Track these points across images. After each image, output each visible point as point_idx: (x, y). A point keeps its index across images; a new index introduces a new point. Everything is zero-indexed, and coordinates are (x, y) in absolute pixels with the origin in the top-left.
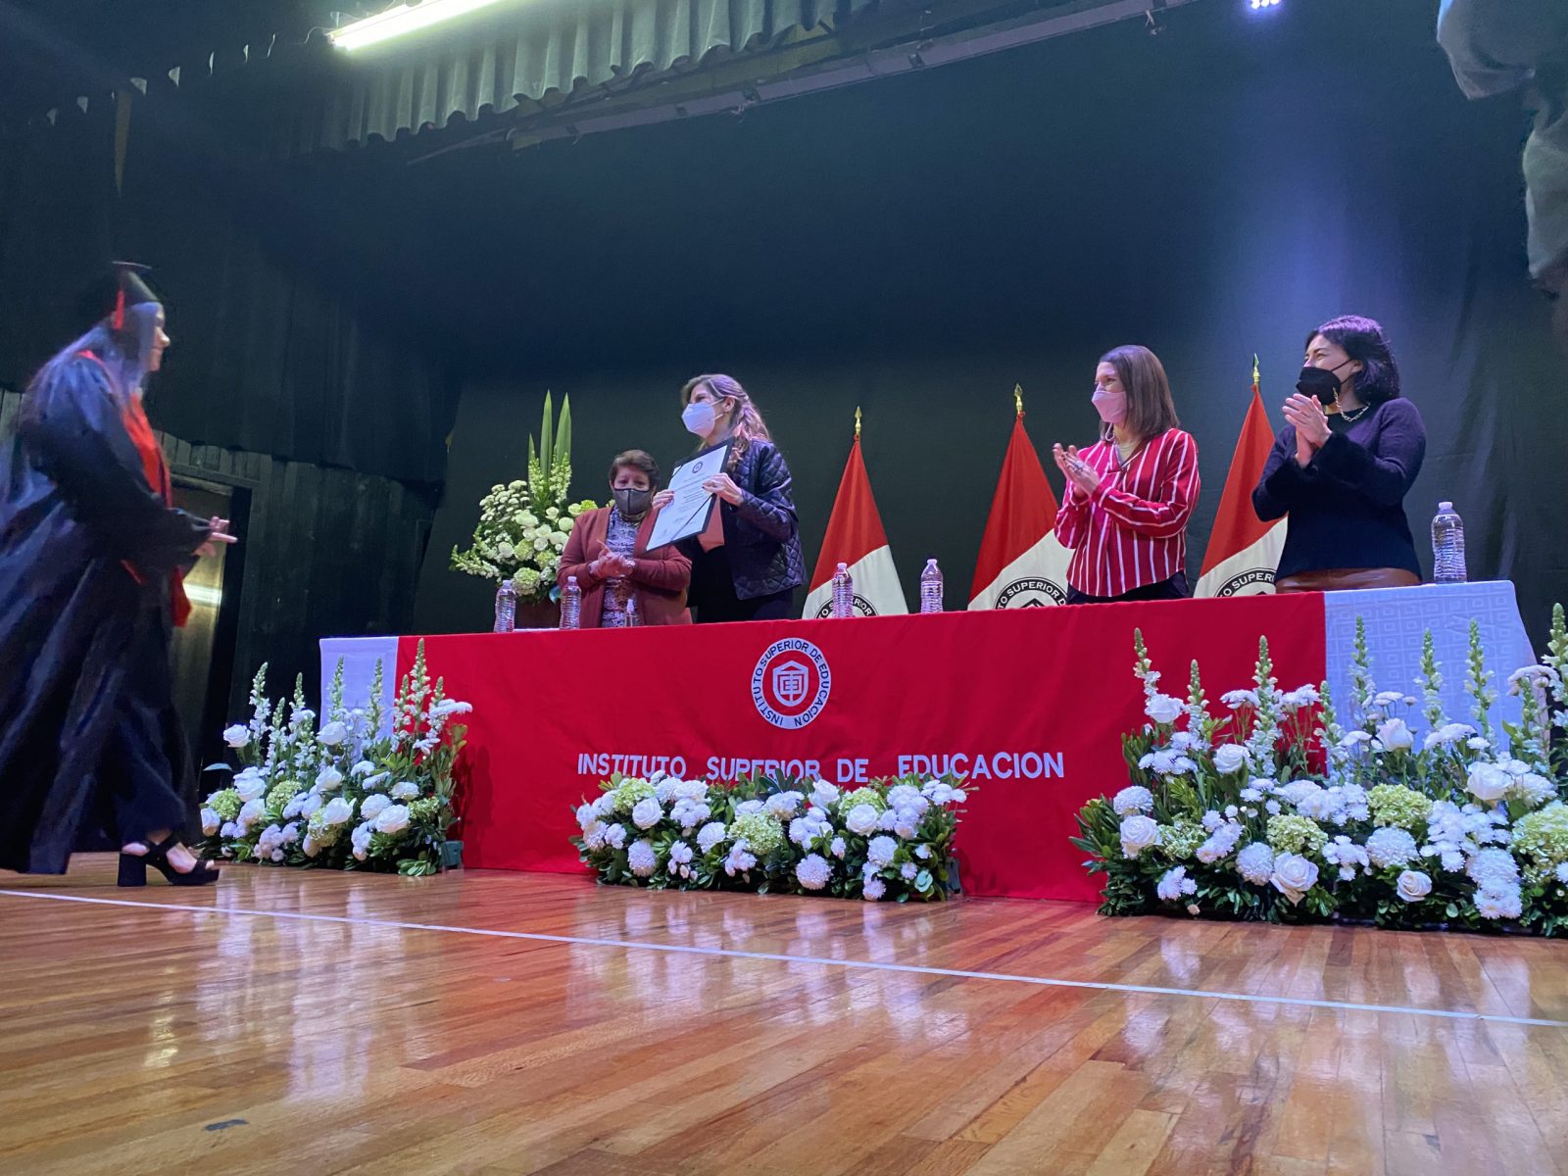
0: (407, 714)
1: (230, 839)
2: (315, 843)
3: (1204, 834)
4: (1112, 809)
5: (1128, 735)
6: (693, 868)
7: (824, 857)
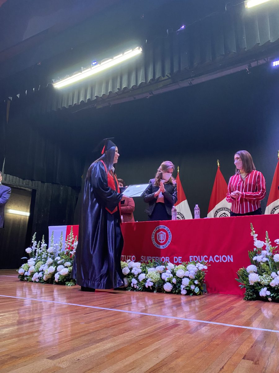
0: (68, 245)
1: (27, 276)
2: (46, 277)
3: (271, 278)
4: (246, 271)
5: (250, 251)
6: (137, 285)
7: (170, 283)
